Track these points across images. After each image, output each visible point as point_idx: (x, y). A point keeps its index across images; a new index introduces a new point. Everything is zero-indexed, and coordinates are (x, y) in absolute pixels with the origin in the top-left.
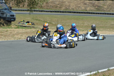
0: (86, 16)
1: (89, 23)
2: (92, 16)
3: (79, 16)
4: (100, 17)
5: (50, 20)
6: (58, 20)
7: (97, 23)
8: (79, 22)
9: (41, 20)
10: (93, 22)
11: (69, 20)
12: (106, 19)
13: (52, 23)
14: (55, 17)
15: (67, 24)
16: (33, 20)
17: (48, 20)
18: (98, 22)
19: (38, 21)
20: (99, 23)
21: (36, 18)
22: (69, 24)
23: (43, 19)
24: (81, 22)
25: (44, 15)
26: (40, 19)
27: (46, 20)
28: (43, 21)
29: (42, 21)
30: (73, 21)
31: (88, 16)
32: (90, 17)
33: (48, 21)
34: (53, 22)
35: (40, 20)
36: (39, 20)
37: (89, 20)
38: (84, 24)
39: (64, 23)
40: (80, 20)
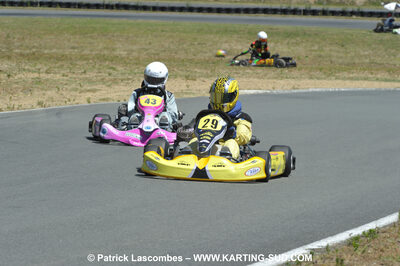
1: (134, 48)
7: (163, 46)
8: (90, 43)
10: (150, 44)
11: (52, 37)
12: (199, 31)
18: (167, 45)
24: (101, 46)
30: (69, 41)
37: (131, 35)
38: (114, 50)
39: (34, 47)
40: (95, 34)
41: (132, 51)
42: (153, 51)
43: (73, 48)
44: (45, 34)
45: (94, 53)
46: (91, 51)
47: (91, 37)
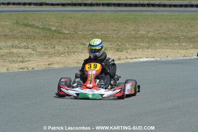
0: (143, 13)
1: (151, 29)
2: (158, 13)
3: (127, 13)
4: (177, 13)
5: (57, 24)
6: (76, 25)
7: (169, 28)
8: (125, 27)
9: (37, 25)
10: (161, 27)
11: (103, 24)
12: (192, 19)
13: (61, 31)
14: (71, 18)
15: (97, 33)
16: (15, 26)
17: (52, 25)
18: (171, 27)
19: (30, 28)
20: (174, 28)
21: (25, 22)
22: (103, 32)
23: (40, 23)
24: (131, 28)
25: (43, 13)
26: (34, 23)
27: (49, 25)
28: (41, 29)
29: (37, 27)
30: (112, 26)
31: (149, 13)
32: (153, 14)
33: (54, 28)
34: (65, 28)
35: (33, 25)
36: (30, 26)
37: (150, 22)
38: (138, 31)
39: (90, 30)
40: (129, 22)
41: (150, 31)
42: (162, 31)
43: (114, 30)
44: (99, 23)
45: (126, 33)
46: (125, 32)
47: (126, 24)
